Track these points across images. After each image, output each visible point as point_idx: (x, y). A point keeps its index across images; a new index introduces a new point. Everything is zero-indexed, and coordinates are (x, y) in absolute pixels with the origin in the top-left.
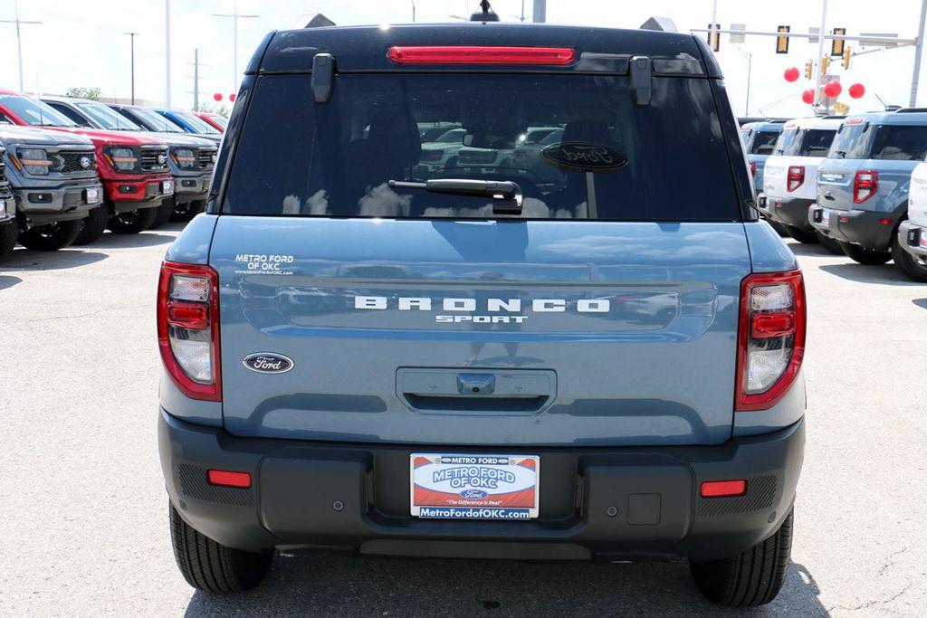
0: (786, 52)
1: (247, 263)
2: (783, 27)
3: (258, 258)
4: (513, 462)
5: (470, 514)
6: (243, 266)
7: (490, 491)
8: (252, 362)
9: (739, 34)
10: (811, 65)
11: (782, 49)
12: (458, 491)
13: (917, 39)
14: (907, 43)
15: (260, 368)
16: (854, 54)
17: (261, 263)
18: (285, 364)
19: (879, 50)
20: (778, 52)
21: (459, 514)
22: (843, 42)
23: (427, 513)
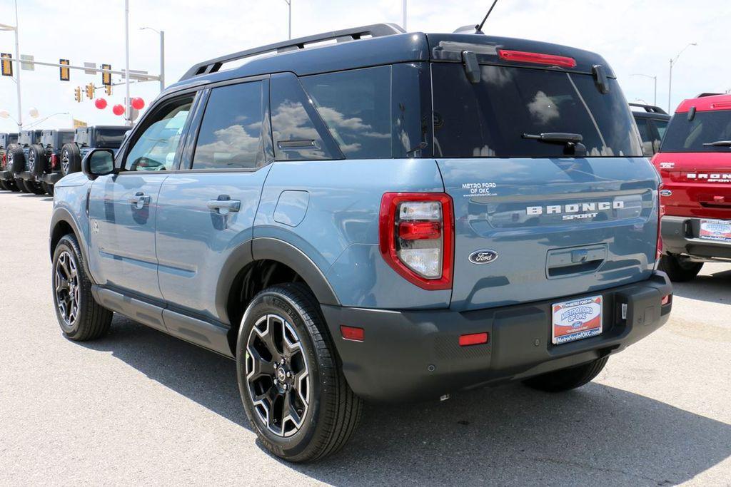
0: (68, 80)
1: (470, 189)
2: (64, 60)
3: (476, 185)
4: (592, 302)
5: (578, 337)
6: (468, 191)
7: (584, 321)
8: (474, 257)
9: (28, 63)
10: (79, 91)
11: (65, 77)
12: (571, 324)
13: (160, 76)
14: (154, 78)
15: (480, 261)
16: (114, 84)
17: (478, 189)
18: (494, 255)
19: (133, 82)
20: (62, 79)
21: (573, 338)
22: (110, 75)
23: (561, 340)
